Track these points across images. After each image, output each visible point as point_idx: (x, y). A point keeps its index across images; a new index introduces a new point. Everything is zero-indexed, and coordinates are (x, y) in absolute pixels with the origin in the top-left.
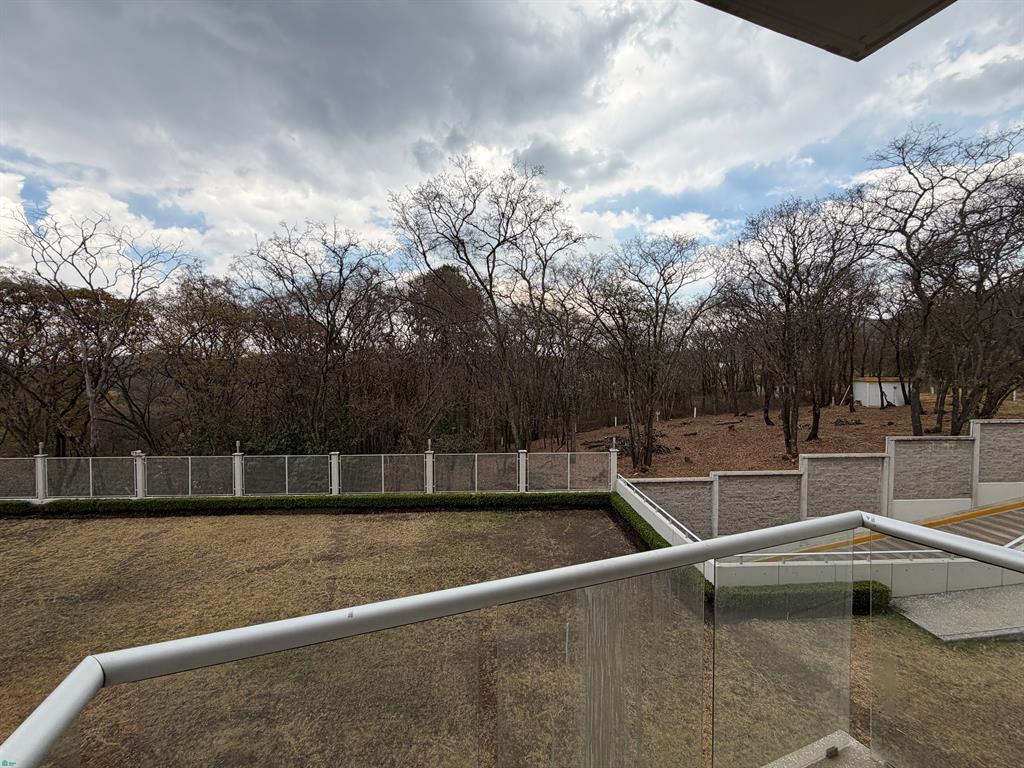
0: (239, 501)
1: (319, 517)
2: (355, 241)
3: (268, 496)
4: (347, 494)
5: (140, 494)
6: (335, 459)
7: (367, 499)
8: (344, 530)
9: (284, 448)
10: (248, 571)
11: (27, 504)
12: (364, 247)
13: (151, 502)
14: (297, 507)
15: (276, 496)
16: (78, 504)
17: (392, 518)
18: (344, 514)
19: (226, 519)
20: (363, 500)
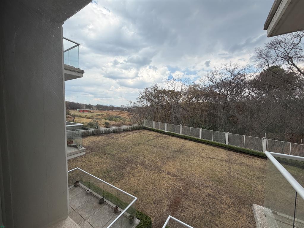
0: (200, 140)
1: (222, 149)
2: (236, 67)
3: (208, 140)
4: (231, 145)
5: (181, 134)
6: (227, 134)
7: (238, 148)
8: (231, 155)
9: (211, 128)
10: (206, 157)
11: (164, 132)
12: (240, 68)
13: (183, 136)
14: (215, 145)
15: (210, 141)
16: (171, 133)
17: (248, 156)
18: (230, 151)
19: (198, 143)
20: (237, 148)
